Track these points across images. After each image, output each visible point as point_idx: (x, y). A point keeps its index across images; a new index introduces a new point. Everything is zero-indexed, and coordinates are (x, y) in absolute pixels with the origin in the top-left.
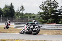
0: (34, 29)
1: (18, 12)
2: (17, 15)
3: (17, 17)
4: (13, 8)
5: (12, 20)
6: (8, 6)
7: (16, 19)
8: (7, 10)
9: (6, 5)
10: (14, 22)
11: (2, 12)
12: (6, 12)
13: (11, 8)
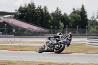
0: (57, 46)
1: (94, 19)
2: (92, 25)
3: (93, 29)
4: (86, 13)
5: (84, 32)
6: (78, 11)
7: (91, 30)
8: (76, 17)
9: (74, 9)
10: (88, 36)
11: (68, 20)
12: (74, 20)
13: (83, 13)
